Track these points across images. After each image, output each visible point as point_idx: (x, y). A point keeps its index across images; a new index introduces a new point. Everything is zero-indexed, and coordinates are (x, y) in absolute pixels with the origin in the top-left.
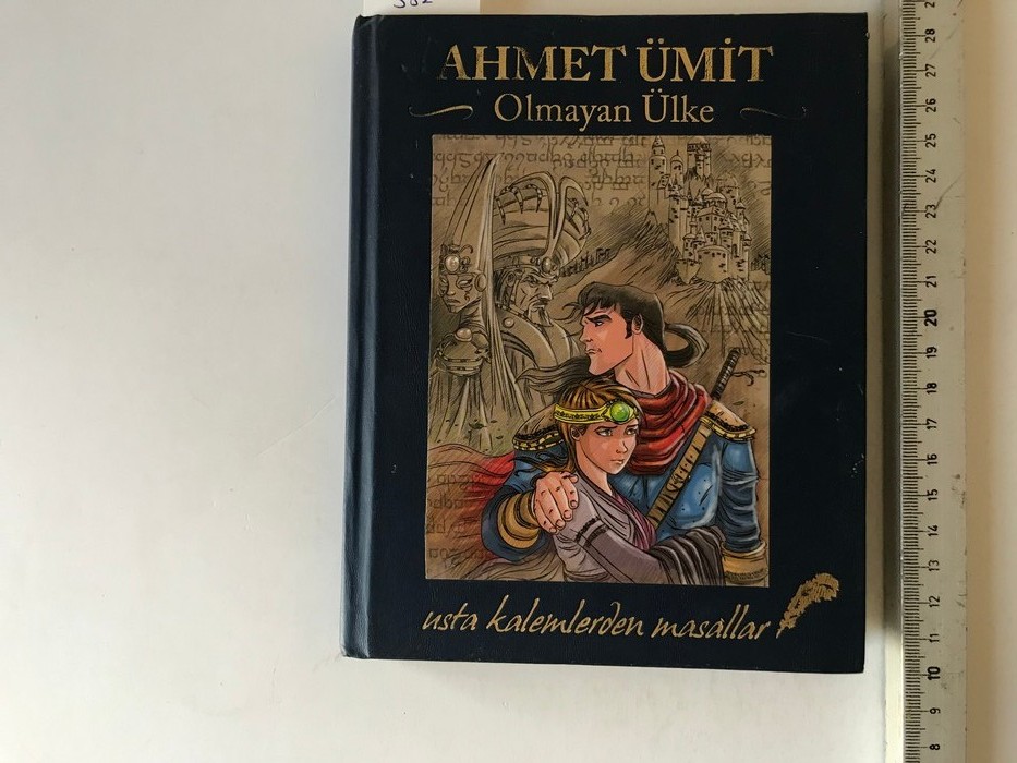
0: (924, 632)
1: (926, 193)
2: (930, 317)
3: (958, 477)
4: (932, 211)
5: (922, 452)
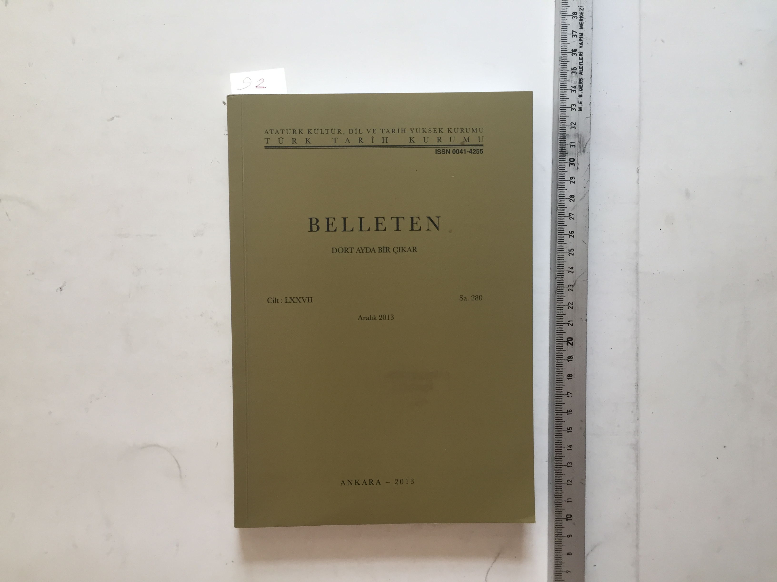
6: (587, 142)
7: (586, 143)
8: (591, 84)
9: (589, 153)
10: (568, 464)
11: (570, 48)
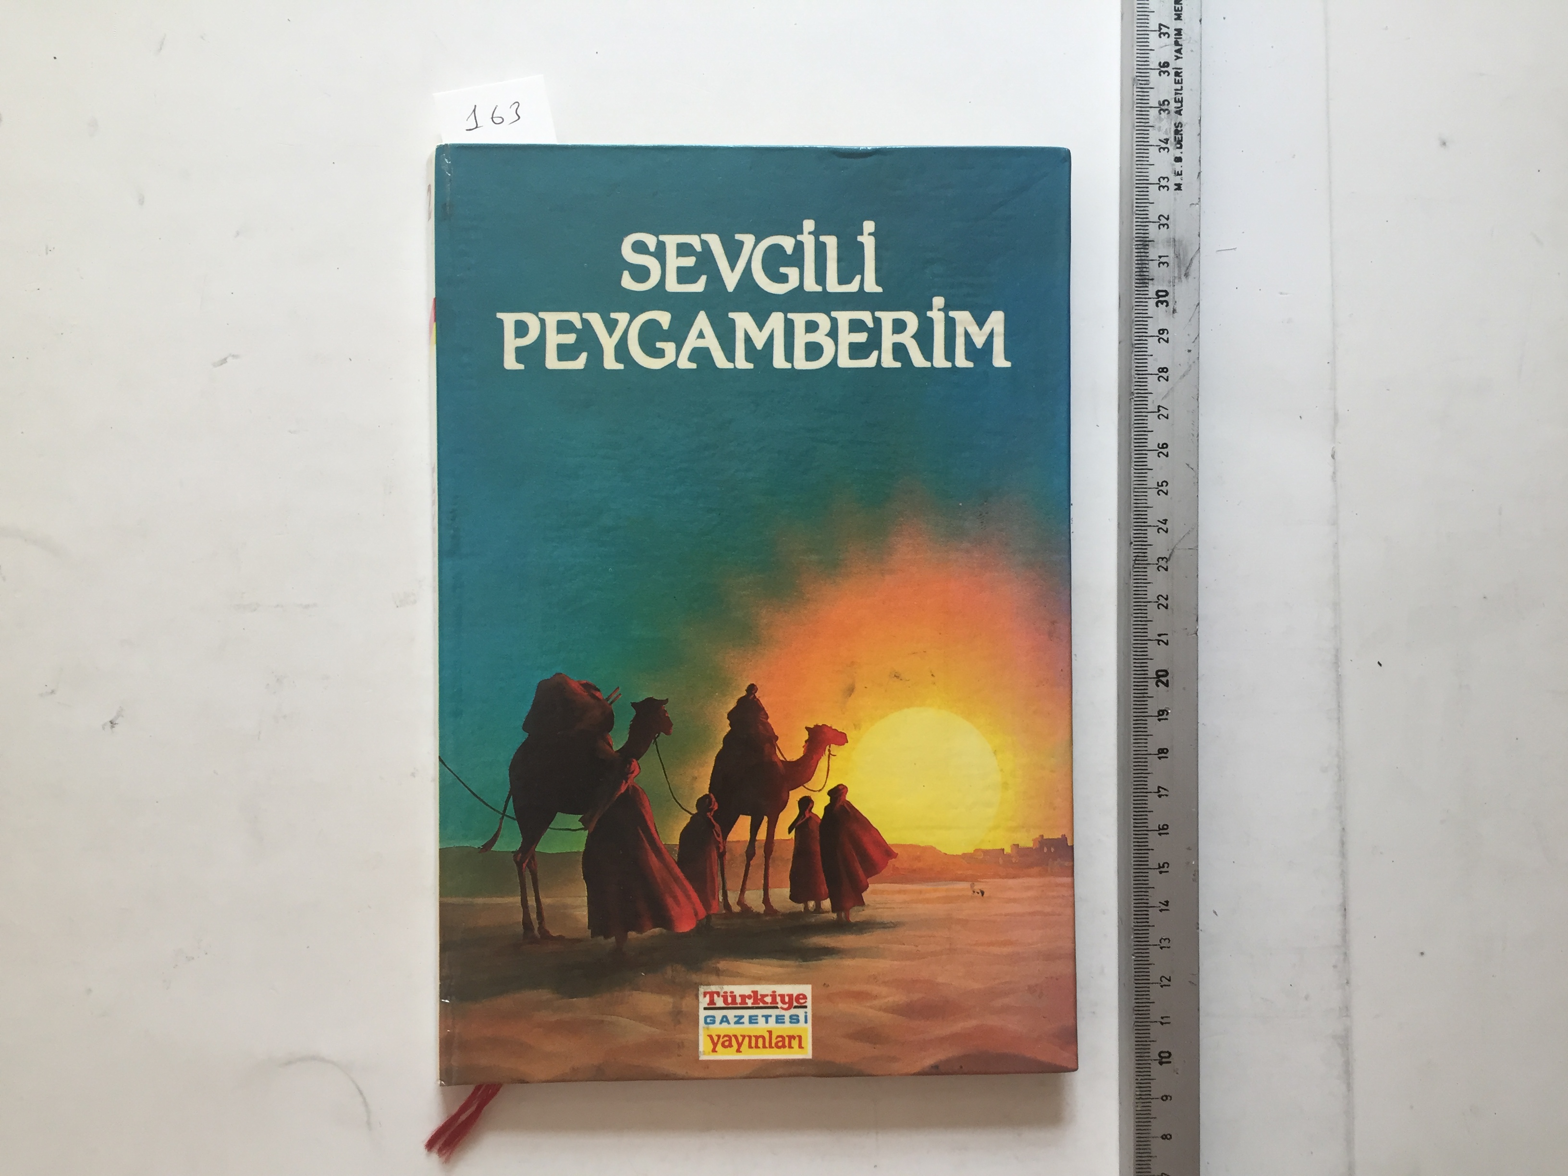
6: (1194, 256)
7: (1191, 259)
8: (1199, 134)
9: (1197, 279)
10: (1161, 942)
11: (1154, 60)
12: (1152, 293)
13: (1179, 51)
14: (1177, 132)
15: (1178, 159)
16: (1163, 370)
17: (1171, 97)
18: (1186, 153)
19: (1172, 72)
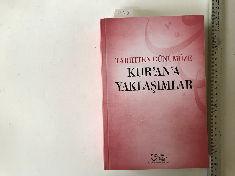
0: (214, 157)
1: (215, 85)
2: (216, 105)
3: (220, 132)
4: (216, 88)
5: (214, 128)
6: (221, 41)
8: (222, 23)
9: (221, 44)
10: (215, 146)
11: (215, 11)
12: (214, 47)
13: (219, 10)
14: (218, 22)
15: (219, 26)
16: (216, 58)
17: (217, 17)
18: (220, 25)
19: (218, 13)
